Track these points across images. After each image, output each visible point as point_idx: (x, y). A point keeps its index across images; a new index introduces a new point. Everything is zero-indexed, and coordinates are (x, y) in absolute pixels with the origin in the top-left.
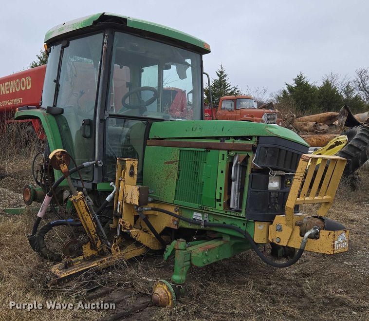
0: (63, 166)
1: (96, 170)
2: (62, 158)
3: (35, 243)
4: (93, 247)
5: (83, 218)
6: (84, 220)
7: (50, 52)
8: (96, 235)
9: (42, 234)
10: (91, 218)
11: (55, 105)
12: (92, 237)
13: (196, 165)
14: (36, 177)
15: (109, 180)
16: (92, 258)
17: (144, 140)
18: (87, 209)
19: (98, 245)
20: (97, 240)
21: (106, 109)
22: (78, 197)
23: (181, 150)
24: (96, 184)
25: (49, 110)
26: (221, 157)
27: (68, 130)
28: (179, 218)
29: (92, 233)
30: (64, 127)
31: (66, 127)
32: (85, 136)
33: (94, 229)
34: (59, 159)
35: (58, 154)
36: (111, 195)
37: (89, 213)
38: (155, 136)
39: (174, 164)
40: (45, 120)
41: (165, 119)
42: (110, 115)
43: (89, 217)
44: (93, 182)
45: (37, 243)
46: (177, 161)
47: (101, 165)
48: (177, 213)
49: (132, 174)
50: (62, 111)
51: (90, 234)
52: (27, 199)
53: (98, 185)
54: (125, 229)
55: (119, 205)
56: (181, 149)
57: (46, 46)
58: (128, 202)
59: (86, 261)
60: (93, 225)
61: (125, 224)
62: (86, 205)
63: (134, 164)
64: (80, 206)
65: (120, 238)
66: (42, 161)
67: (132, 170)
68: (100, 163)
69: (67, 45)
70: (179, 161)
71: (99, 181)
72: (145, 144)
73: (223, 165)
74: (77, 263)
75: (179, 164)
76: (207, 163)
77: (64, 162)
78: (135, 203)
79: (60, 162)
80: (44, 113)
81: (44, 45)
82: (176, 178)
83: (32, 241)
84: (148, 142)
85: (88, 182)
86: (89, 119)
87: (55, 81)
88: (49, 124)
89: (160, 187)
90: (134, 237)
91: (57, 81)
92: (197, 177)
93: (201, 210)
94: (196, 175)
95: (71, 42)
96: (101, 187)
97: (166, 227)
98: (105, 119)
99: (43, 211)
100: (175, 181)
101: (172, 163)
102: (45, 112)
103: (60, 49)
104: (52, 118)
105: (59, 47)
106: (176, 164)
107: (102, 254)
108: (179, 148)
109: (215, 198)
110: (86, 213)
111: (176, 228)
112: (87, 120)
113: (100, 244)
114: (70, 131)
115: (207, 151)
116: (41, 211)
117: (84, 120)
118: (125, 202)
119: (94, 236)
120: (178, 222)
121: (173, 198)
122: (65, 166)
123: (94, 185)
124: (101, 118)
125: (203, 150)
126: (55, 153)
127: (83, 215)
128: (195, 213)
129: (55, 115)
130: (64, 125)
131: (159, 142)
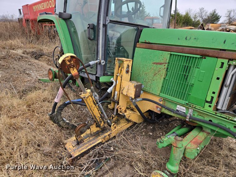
0: (73, 70)
1: (99, 67)
2: (72, 62)
3: (55, 118)
4: (98, 126)
5: (91, 110)
6: (91, 111)
8: (101, 119)
9: (59, 111)
10: (97, 109)
11: (65, 11)
12: (97, 121)
13: (187, 69)
14: (55, 63)
15: (108, 74)
16: (97, 134)
17: (135, 43)
18: (94, 103)
19: (102, 125)
20: (101, 122)
21: (107, 15)
22: (87, 95)
23: (171, 55)
24: (99, 78)
25: (60, 15)
26: (219, 64)
27: (75, 32)
28: (163, 106)
29: (97, 118)
30: (72, 30)
31: (74, 29)
32: (89, 39)
33: (99, 115)
34: (68, 63)
35: (67, 59)
36: (112, 87)
37: (96, 105)
38: (145, 41)
39: (163, 65)
40: (57, 23)
41: (150, 27)
42: (110, 21)
43: (96, 108)
44: (97, 75)
45: (56, 119)
46: (166, 63)
47: (104, 64)
48: (161, 103)
49: (127, 72)
50: (71, 16)
51: (96, 119)
52: (51, 77)
53: (100, 78)
54: (121, 112)
55: (116, 94)
56: (172, 53)
58: (125, 93)
59: (93, 136)
60: (98, 113)
61: (122, 110)
62: (94, 100)
63: (129, 64)
64: (89, 102)
65: (116, 116)
66: (59, 53)
67: (128, 69)
68: (103, 62)
70: (169, 63)
71: (101, 75)
72: (135, 47)
73: (220, 73)
74: (86, 140)
75: (168, 66)
76: (200, 68)
77: (74, 66)
78: (131, 96)
79: (70, 66)
80: (56, 18)
82: (163, 77)
83: (52, 118)
84: (138, 45)
85: (92, 74)
86: (93, 24)
88: (61, 26)
89: (147, 81)
90: (128, 118)
92: (186, 79)
93: (187, 106)
94: (186, 78)
96: (103, 79)
97: (149, 110)
98: (107, 24)
99: (58, 98)
100: (163, 79)
101: (161, 64)
102: (58, 16)
104: (63, 22)
106: (165, 65)
107: (104, 130)
108: (170, 53)
109: (206, 100)
110: (94, 106)
111: (159, 113)
112: (91, 24)
113: (103, 123)
114: (77, 33)
115: (202, 58)
116: (57, 98)
117: (89, 24)
118: (122, 93)
119: (99, 120)
120: (161, 109)
121: (160, 91)
122: (75, 70)
123: (98, 78)
124: (104, 23)
125: (199, 56)
126: (65, 58)
127: (91, 107)
128: (178, 106)
129: (65, 20)
130: (73, 28)
131: (149, 45)
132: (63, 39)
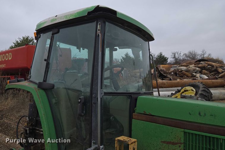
7: (40, 38)
11: (45, 80)
17: (130, 113)
21: (101, 88)
23: (185, 133)
25: (40, 86)
30: (54, 101)
39: (178, 145)
42: (105, 93)
46: (181, 143)
50: (53, 86)
56: (186, 131)
57: (36, 34)
63: (135, 147)
68: (102, 148)
69: (58, 32)
70: (185, 143)
72: (131, 118)
75: (185, 147)
80: (35, 88)
81: (34, 33)
84: (134, 115)
87: (45, 60)
88: (41, 99)
91: (47, 60)
95: (61, 30)
98: (101, 97)
101: (174, 144)
102: (36, 86)
103: (51, 35)
104: (43, 92)
105: (49, 34)
108: (182, 130)
117: (80, 99)
129: (45, 90)
130: (54, 99)
131: (151, 118)
132: (44, 116)
